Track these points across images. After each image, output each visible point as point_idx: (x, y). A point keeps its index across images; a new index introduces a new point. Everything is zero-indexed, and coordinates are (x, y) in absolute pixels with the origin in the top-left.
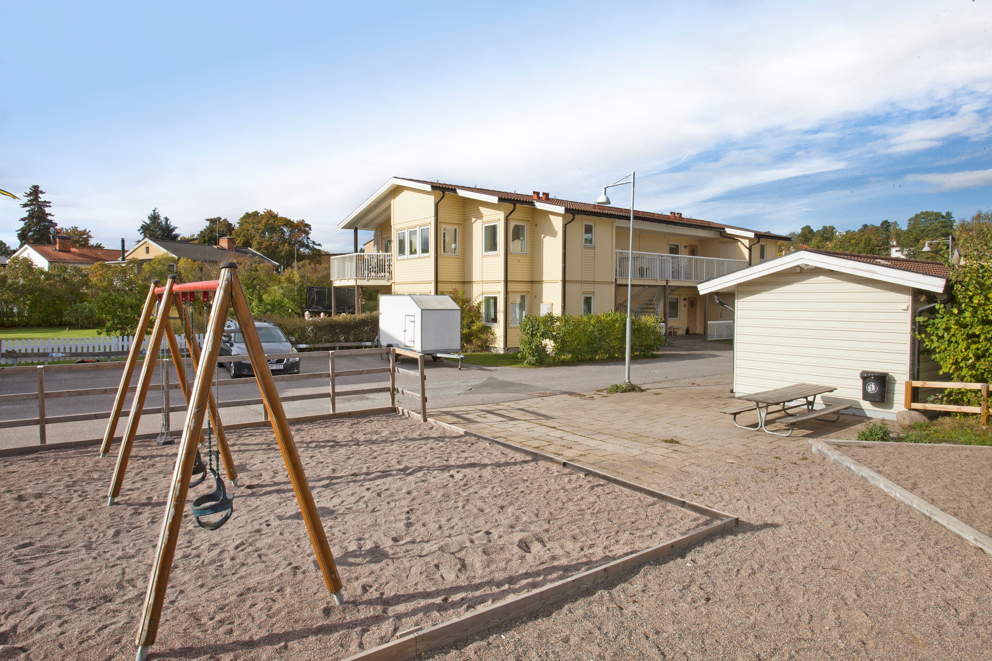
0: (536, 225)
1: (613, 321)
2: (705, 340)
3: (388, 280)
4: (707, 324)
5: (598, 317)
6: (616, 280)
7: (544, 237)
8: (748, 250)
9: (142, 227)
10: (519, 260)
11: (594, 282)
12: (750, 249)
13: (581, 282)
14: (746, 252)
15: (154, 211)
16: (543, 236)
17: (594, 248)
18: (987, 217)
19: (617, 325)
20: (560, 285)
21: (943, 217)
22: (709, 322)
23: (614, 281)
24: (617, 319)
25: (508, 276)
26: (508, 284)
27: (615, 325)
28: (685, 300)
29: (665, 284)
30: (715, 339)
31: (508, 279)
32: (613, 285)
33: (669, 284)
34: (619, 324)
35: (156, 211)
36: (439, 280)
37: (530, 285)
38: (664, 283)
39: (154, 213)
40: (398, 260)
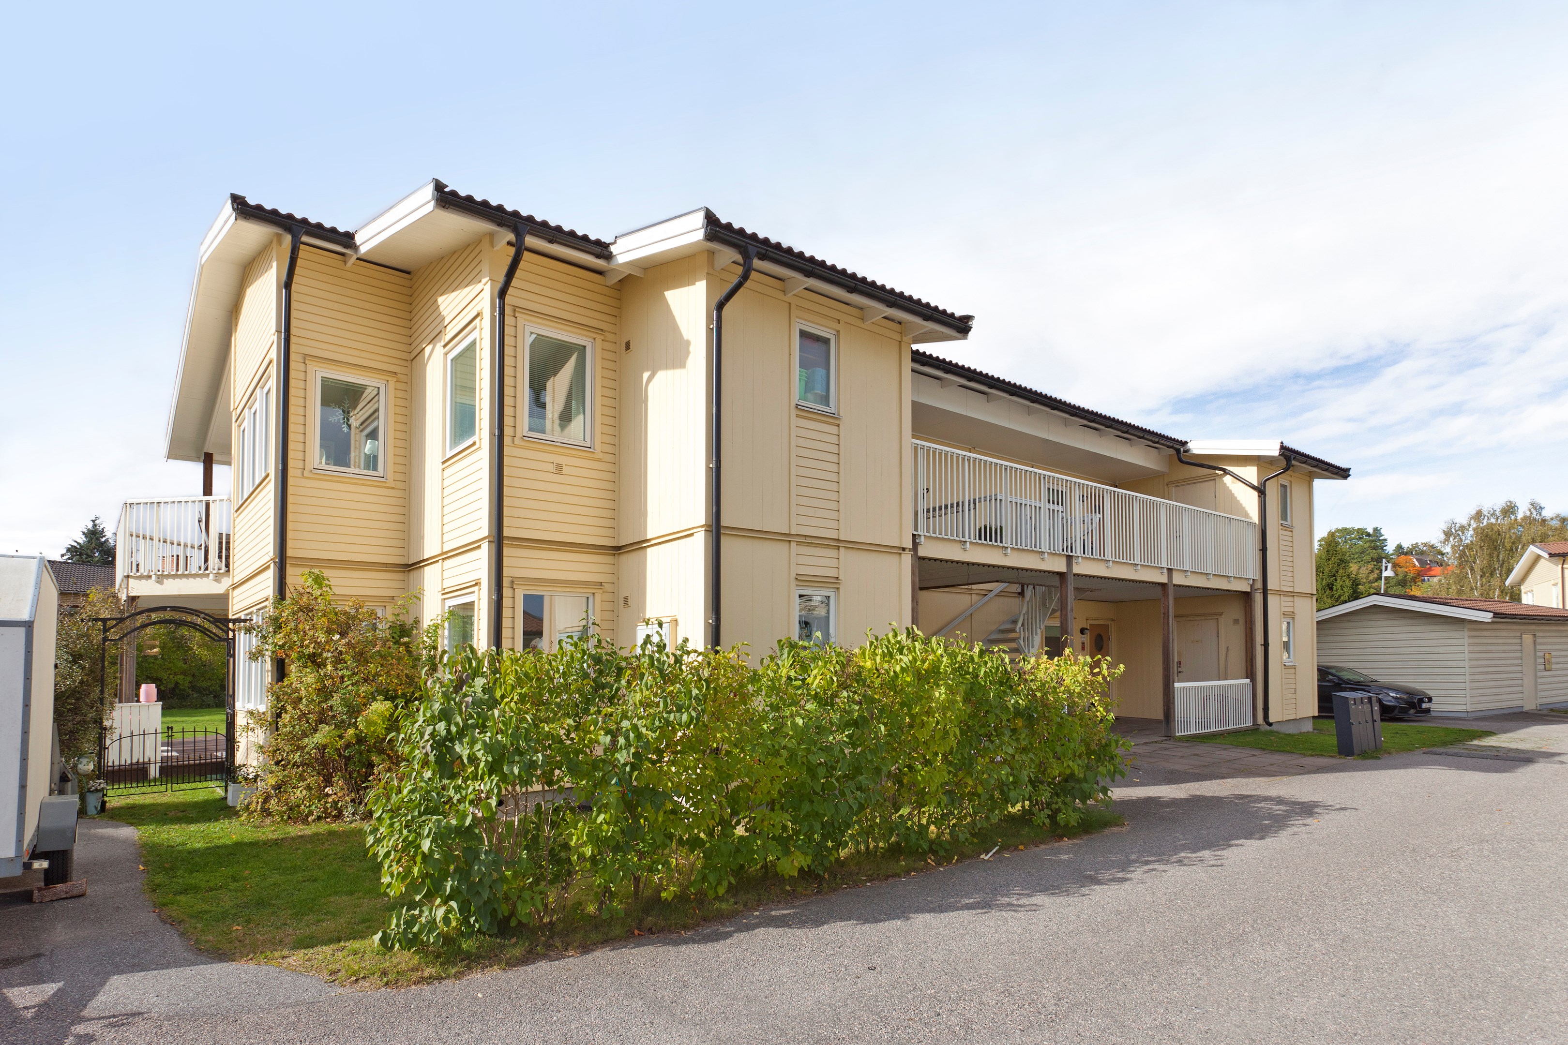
0: (628, 346)
1: (921, 677)
2: (1170, 736)
3: (218, 577)
4: (1174, 687)
5: (846, 661)
6: (915, 544)
7: (650, 379)
8: (1255, 494)
9: (68, 550)
10: (559, 468)
11: (837, 544)
12: (1261, 491)
13: (786, 538)
14: (1249, 501)
15: (93, 521)
16: (646, 375)
17: (834, 419)
18: (1493, 514)
19: (940, 693)
20: (698, 545)
21: (1368, 535)
22: (1176, 685)
23: (909, 545)
24: (935, 670)
25: (506, 522)
26: (506, 551)
27: (924, 697)
28: (1082, 631)
29: (1063, 569)
30: (1193, 732)
31: (506, 532)
32: (907, 559)
33: (1076, 569)
34: (950, 690)
35: (97, 522)
36: (290, 553)
37: (609, 559)
38: (1060, 566)
39: (95, 525)
40: (236, 511)
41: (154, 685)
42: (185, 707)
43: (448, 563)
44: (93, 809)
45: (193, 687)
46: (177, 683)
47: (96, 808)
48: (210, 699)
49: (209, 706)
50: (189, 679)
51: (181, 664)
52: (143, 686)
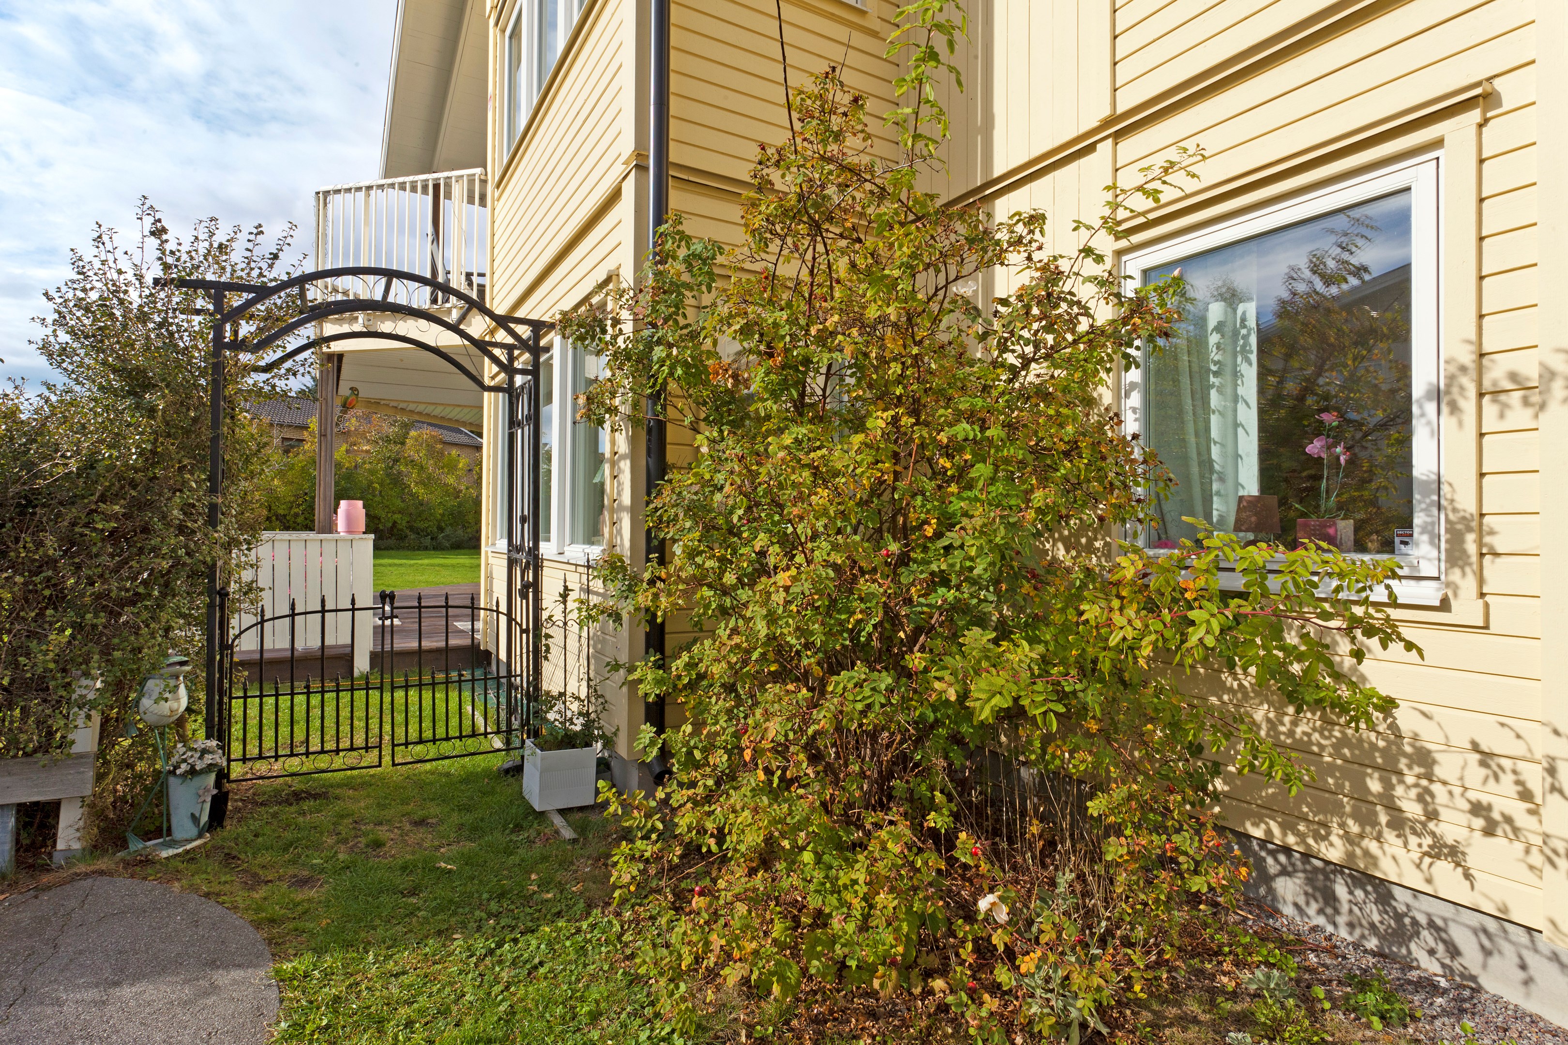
40: (498, 186)
41: (360, 503)
42: (403, 548)
43: (1131, 146)
44: (188, 824)
45: (411, 528)
46: (395, 523)
47: (195, 819)
48: (427, 541)
49: (426, 548)
50: (407, 519)
51: (398, 502)
52: (343, 503)
